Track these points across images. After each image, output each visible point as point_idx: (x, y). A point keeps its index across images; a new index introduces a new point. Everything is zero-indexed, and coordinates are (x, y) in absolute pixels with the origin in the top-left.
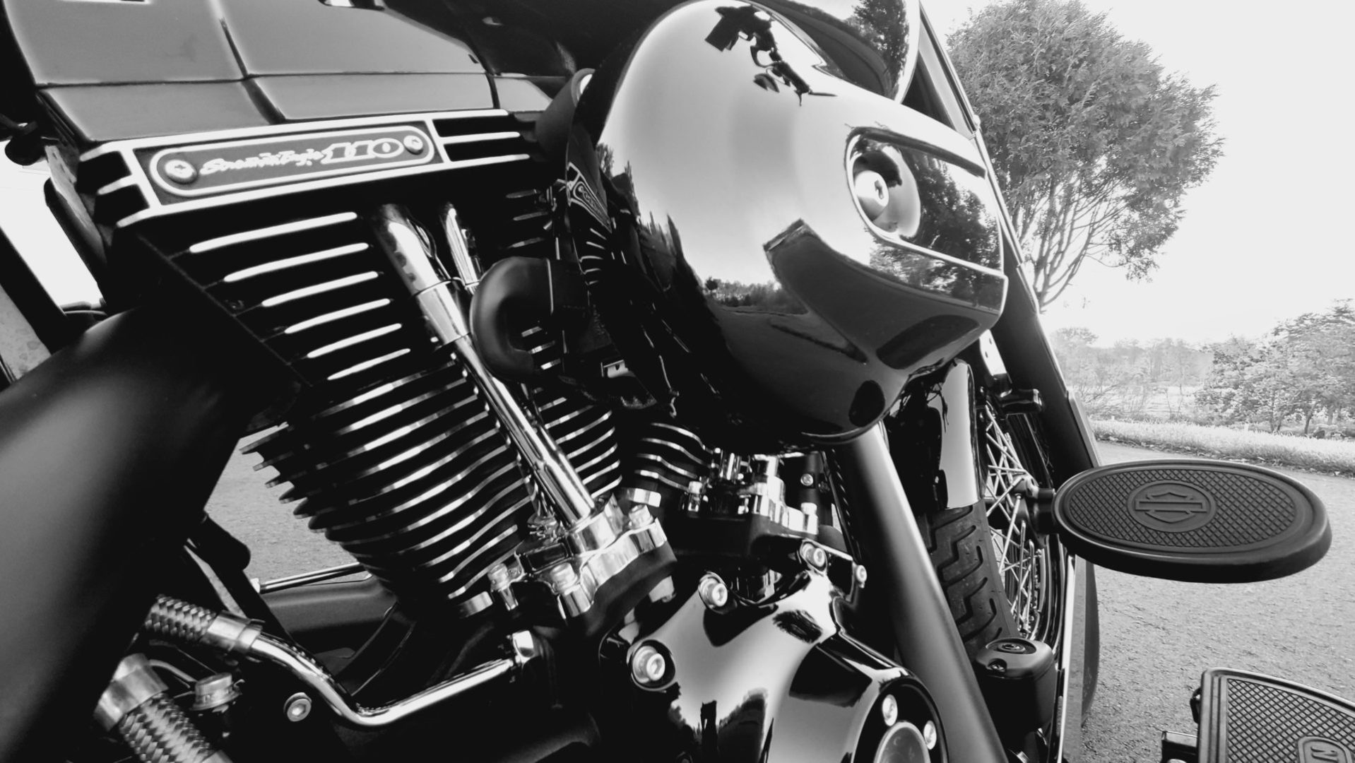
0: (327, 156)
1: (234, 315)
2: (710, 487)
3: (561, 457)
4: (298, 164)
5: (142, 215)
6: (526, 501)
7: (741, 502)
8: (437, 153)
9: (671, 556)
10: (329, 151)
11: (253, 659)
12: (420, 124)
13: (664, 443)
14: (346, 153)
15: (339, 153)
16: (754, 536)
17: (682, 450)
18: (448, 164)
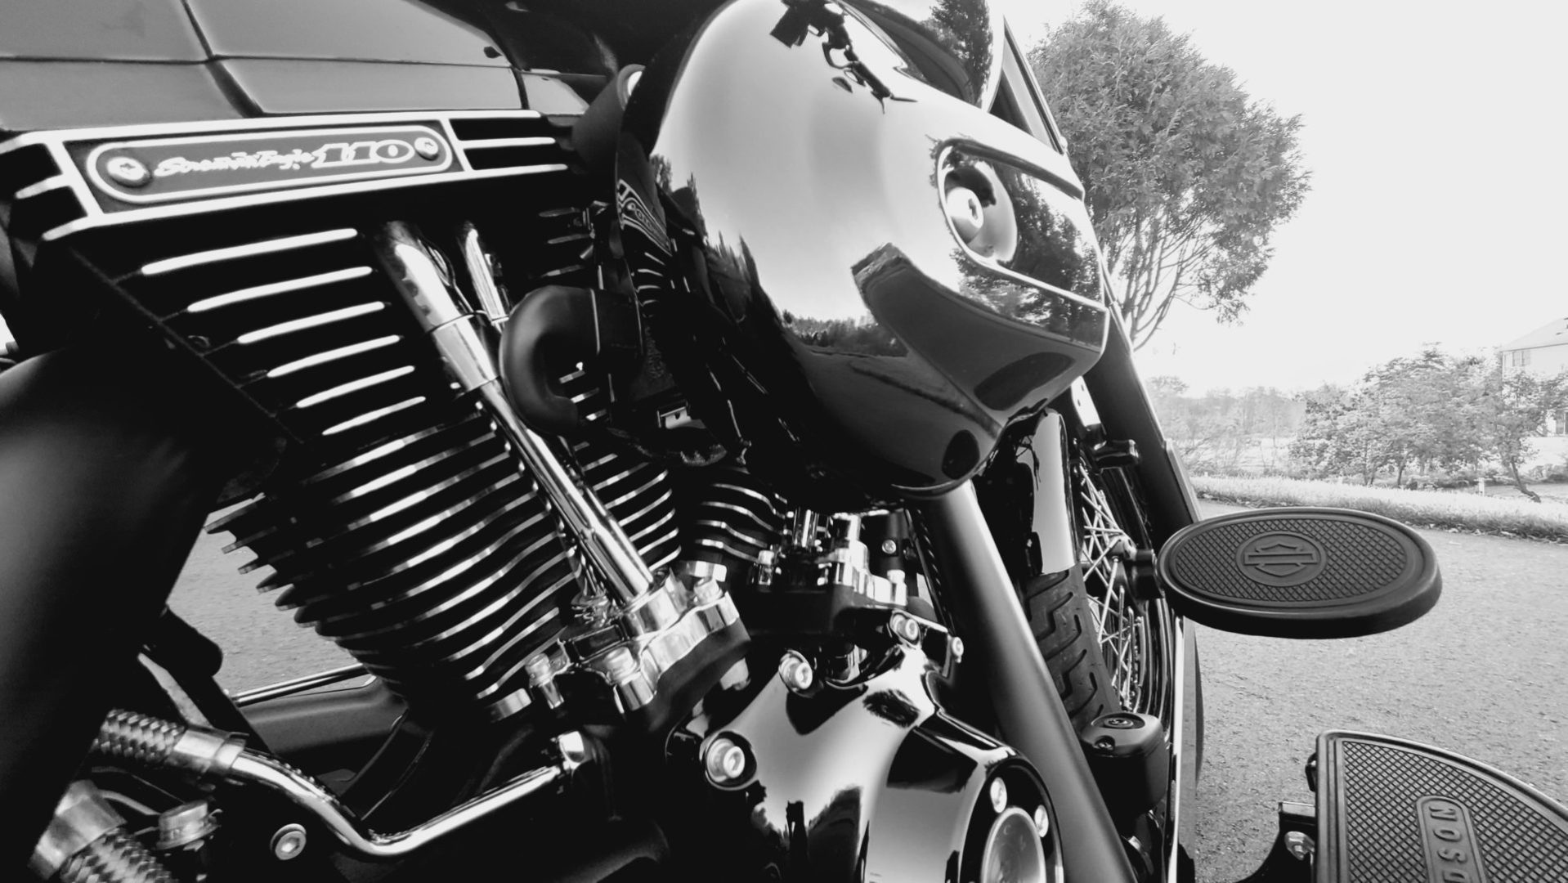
0: (319, 158)
1: (202, 355)
2: (784, 556)
3: (613, 523)
4: (282, 168)
5: (77, 225)
6: (568, 578)
7: (820, 573)
8: (455, 160)
9: (744, 635)
10: (321, 153)
11: (234, 782)
12: (435, 124)
13: (729, 506)
14: (343, 156)
15: (334, 155)
16: (837, 608)
17: (750, 514)
18: (469, 173)
